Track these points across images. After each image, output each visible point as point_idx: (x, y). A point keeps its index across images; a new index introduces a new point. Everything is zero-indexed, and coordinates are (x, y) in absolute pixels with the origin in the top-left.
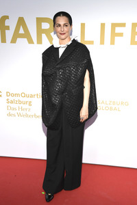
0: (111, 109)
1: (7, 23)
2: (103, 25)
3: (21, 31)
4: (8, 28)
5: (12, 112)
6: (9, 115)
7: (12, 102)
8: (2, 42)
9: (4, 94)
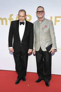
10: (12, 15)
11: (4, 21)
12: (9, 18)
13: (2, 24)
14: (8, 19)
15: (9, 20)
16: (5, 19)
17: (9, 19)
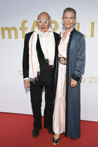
1: (26, 25)
8: (23, 38)
10: (26, 21)
11: (13, 32)
12: (21, 26)
13: (10, 37)
14: (18, 29)
15: (21, 31)
16: (14, 28)
17: (20, 29)
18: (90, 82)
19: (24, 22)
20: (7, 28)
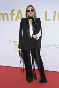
0: (58, 48)
1: (14, 12)
2: (55, 12)
3: (20, 16)
4: (14, 14)
5: (16, 49)
6: (15, 50)
7: (15, 45)
8: (12, 20)
9: (12, 42)
11: (5, 16)
13: (4, 20)
15: (11, 16)
17: (10, 14)
18: (52, 48)
19: (13, 10)
20: (2, 14)
